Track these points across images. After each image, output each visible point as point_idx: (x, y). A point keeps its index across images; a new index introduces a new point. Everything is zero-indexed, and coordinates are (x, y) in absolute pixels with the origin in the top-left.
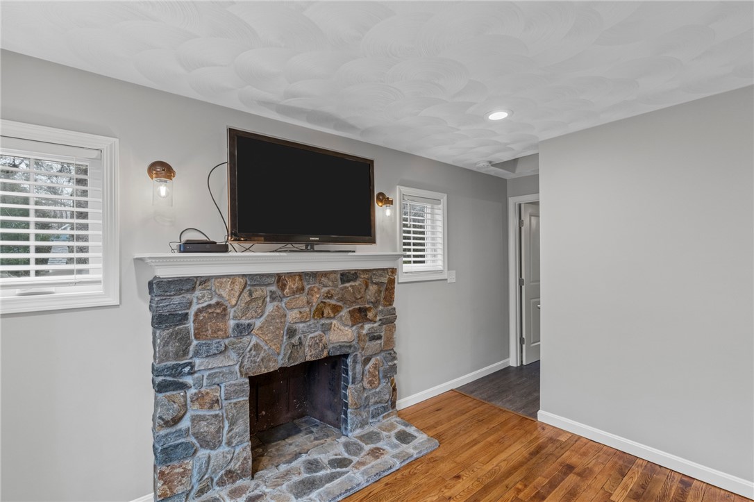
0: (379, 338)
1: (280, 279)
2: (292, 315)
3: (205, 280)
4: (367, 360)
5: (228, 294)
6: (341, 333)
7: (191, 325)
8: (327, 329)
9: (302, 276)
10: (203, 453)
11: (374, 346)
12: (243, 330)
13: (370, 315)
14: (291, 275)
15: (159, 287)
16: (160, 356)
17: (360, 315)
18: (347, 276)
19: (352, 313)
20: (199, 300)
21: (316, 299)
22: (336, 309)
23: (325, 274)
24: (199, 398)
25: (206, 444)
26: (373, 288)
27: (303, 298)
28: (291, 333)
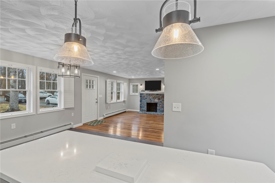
0: (162, 102)
1: (150, 94)
2: (151, 98)
3: (143, 94)
4: (160, 104)
5: (145, 95)
6: (156, 101)
7: (142, 97)
8: (155, 100)
9: (152, 94)
10: (143, 108)
11: (161, 103)
12: (146, 98)
13: (160, 99)
14: (151, 94)
15: (141, 94)
16: (140, 99)
17: (159, 99)
18: (157, 94)
19: (158, 99)
20: (143, 95)
21: (153, 96)
22: (156, 98)
23: (155, 94)
24: (143, 103)
25: (143, 107)
26: (161, 96)
27: (152, 96)
28: (151, 99)
